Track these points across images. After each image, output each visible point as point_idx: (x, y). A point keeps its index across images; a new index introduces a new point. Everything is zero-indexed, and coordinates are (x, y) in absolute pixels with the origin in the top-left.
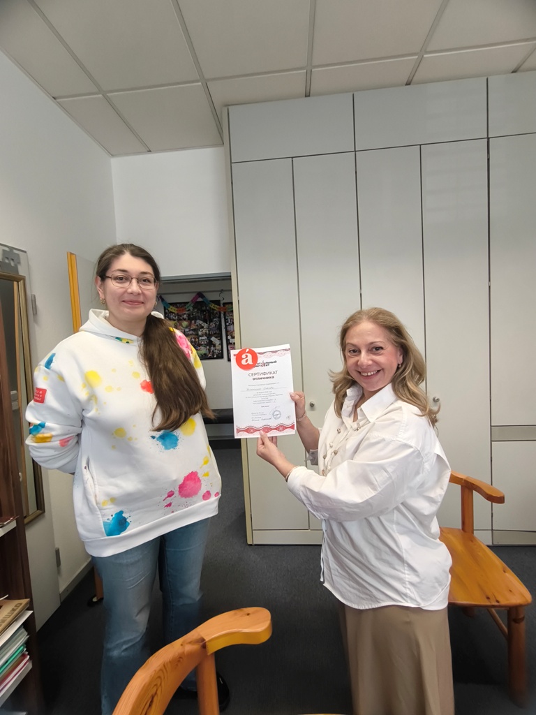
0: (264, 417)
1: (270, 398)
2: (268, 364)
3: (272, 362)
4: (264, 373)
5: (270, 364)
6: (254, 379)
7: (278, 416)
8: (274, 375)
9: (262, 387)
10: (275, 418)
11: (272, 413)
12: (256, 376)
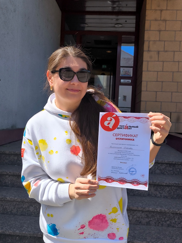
0: (121, 171)
1: (128, 156)
2: (130, 127)
3: (134, 127)
4: (126, 135)
5: (133, 128)
6: (117, 139)
7: (134, 172)
8: (134, 138)
9: (123, 147)
10: (131, 174)
11: (128, 169)
12: (119, 137)
